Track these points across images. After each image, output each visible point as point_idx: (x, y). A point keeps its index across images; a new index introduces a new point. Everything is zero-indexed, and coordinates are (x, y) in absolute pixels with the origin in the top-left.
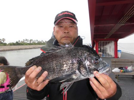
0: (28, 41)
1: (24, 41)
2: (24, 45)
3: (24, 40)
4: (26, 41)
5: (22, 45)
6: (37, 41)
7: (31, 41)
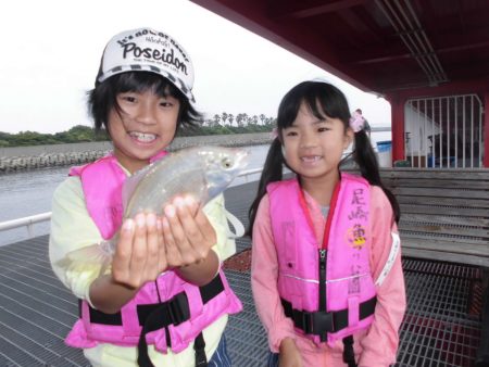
0: (231, 120)
1: (217, 122)
2: (216, 134)
3: (217, 116)
4: (224, 120)
5: (212, 133)
6: (262, 117)
7: (240, 117)
